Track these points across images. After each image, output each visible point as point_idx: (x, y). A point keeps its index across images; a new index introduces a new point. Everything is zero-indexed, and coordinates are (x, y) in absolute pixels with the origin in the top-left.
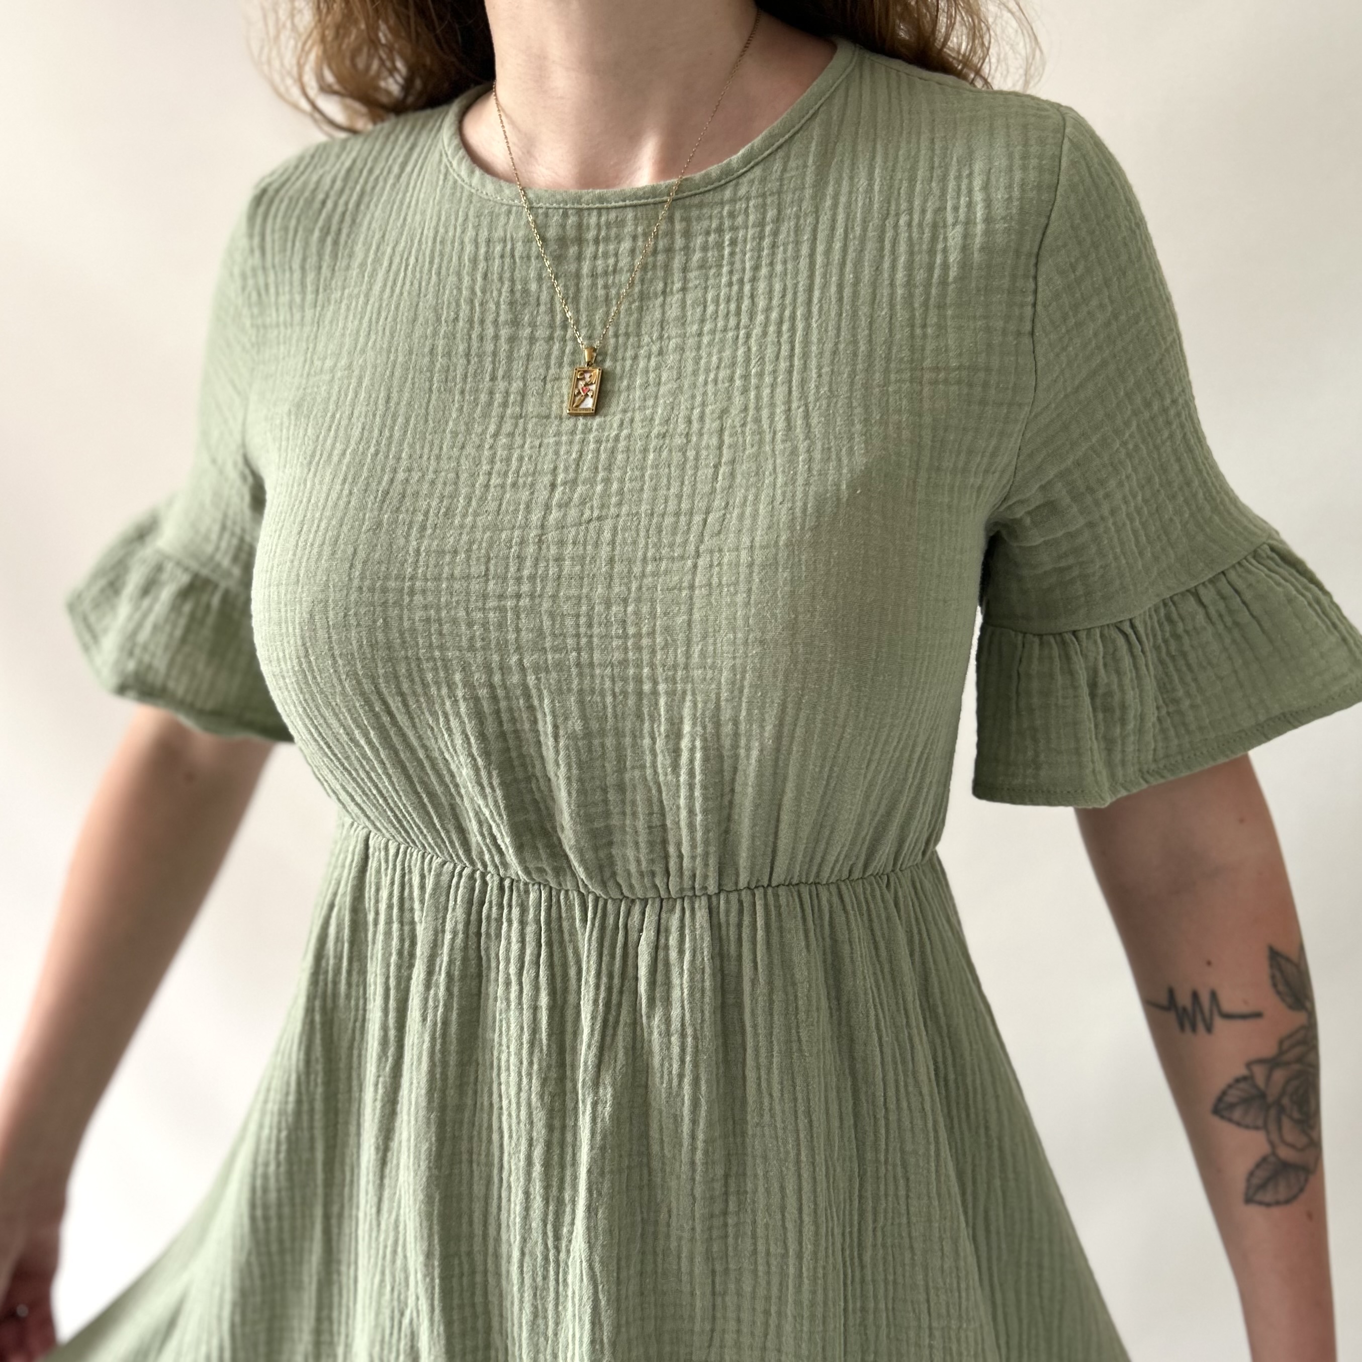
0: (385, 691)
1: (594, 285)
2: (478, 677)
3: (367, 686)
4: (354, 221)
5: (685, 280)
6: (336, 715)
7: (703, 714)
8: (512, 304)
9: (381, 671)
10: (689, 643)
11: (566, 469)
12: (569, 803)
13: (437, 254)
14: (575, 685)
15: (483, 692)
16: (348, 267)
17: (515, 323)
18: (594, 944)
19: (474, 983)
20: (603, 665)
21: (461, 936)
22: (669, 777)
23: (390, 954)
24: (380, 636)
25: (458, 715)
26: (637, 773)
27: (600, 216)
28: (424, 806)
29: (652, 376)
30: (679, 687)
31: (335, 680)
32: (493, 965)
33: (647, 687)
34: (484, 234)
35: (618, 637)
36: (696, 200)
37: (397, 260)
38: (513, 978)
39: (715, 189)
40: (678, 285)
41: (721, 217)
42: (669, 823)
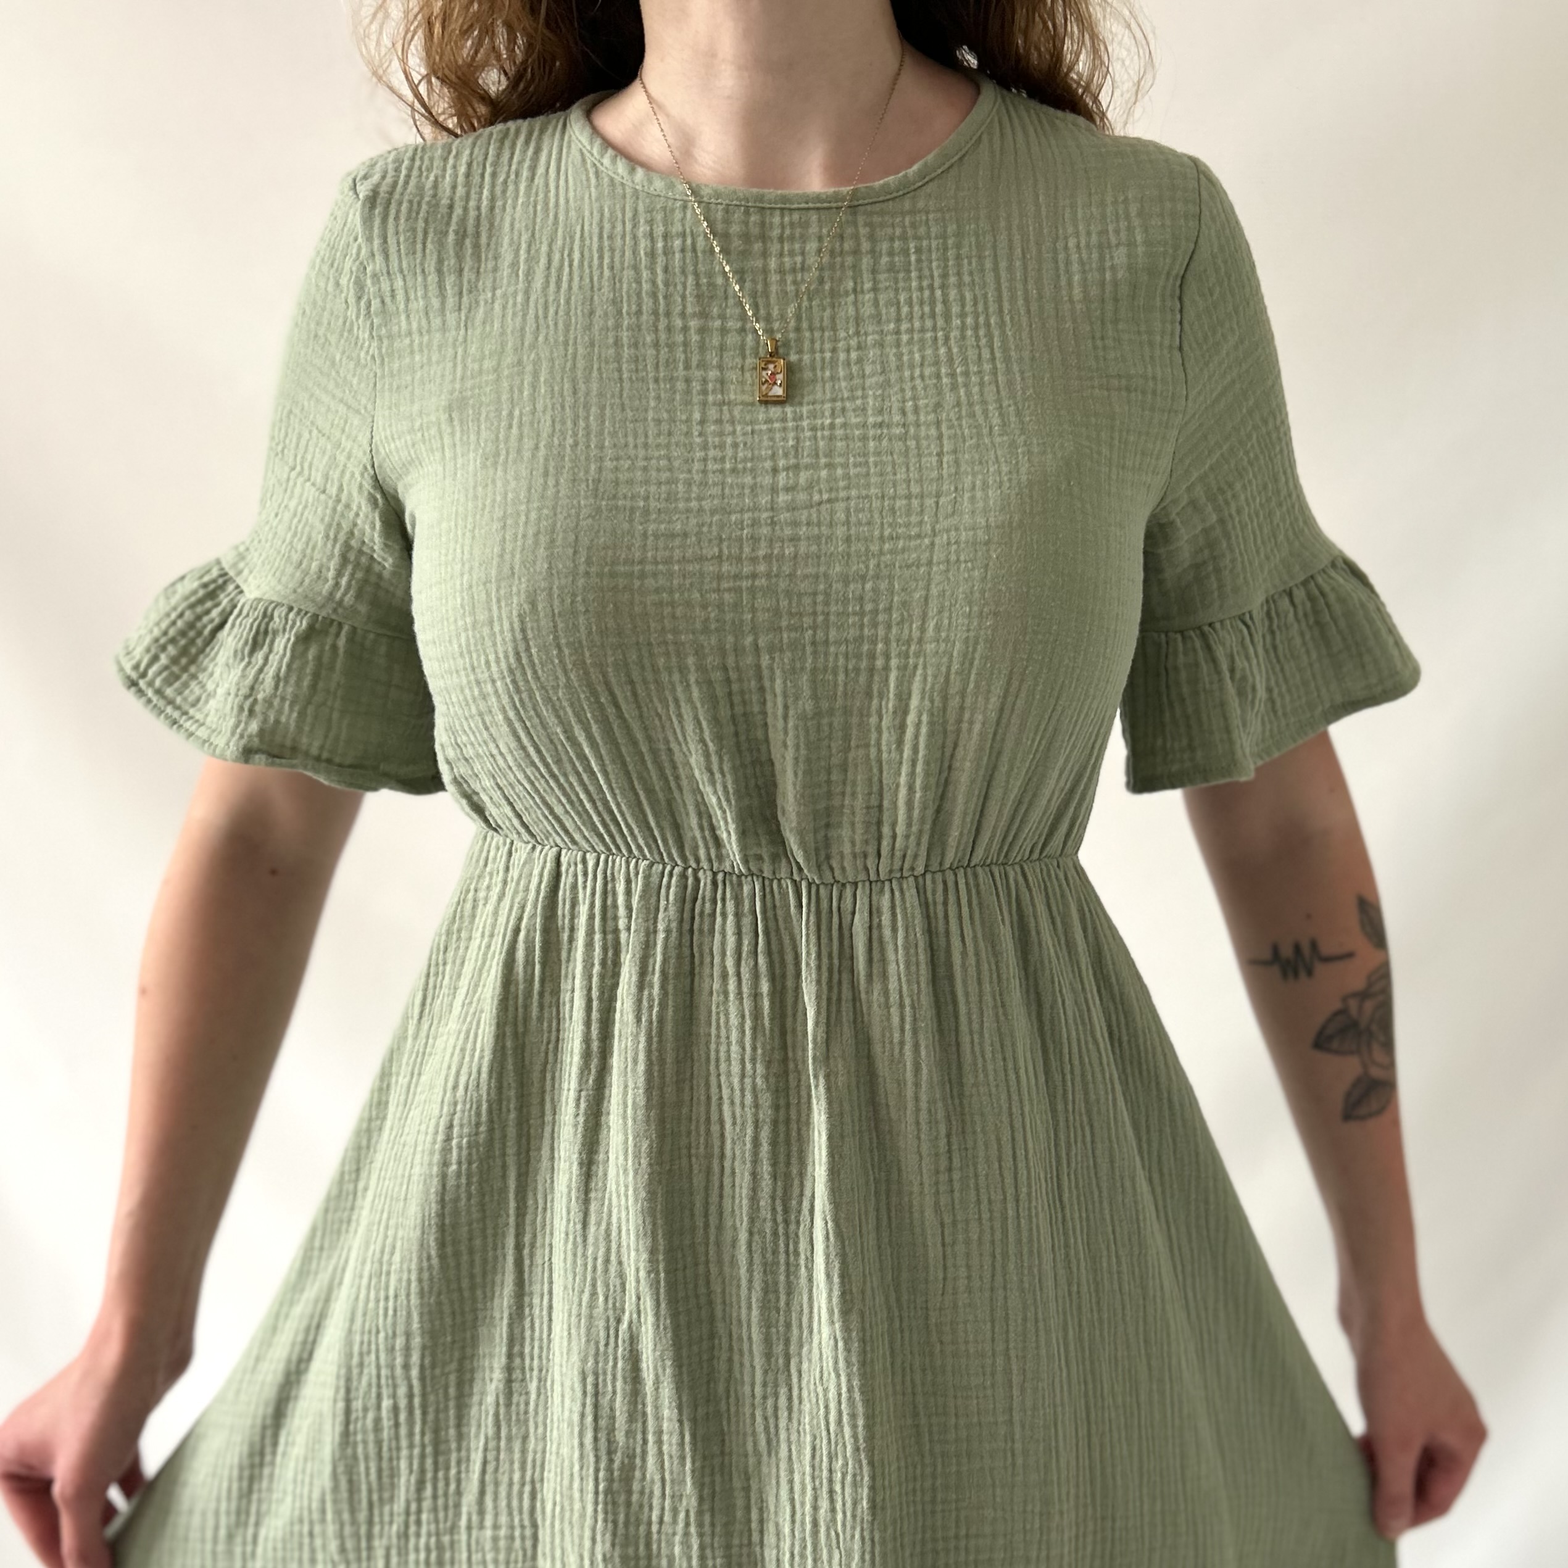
0: (613, 680)
1: (782, 281)
2: (711, 660)
3: (595, 676)
4: (492, 225)
5: (875, 281)
6: (556, 711)
7: (932, 688)
8: (699, 297)
9: (610, 660)
10: (924, 618)
11: (786, 455)
12: (794, 785)
13: (606, 249)
14: (809, 664)
15: (717, 676)
16: (495, 269)
17: (704, 315)
18: (812, 928)
19: (688, 980)
20: (838, 643)
21: (674, 934)
22: (893, 755)
23: (593, 965)
24: (611, 624)
25: (690, 700)
26: (861, 752)
27: (782, 216)
28: (639, 803)
29: (854, 369)
30: (911, 661)
31: (560, 673)
32: (707, 960)
33: (879, 663)
34: (659, 230)
35: (855, 614)
36: (877, 207)
37: (556, 257)
38: (731, 970)
39: (893, 199)
40: (868, 285)
41: (904, 227)
42: (886, 803)
